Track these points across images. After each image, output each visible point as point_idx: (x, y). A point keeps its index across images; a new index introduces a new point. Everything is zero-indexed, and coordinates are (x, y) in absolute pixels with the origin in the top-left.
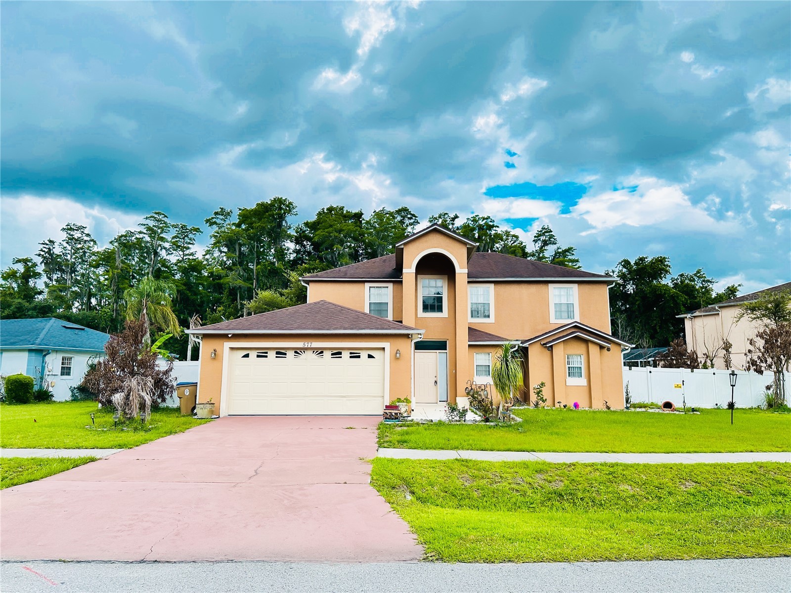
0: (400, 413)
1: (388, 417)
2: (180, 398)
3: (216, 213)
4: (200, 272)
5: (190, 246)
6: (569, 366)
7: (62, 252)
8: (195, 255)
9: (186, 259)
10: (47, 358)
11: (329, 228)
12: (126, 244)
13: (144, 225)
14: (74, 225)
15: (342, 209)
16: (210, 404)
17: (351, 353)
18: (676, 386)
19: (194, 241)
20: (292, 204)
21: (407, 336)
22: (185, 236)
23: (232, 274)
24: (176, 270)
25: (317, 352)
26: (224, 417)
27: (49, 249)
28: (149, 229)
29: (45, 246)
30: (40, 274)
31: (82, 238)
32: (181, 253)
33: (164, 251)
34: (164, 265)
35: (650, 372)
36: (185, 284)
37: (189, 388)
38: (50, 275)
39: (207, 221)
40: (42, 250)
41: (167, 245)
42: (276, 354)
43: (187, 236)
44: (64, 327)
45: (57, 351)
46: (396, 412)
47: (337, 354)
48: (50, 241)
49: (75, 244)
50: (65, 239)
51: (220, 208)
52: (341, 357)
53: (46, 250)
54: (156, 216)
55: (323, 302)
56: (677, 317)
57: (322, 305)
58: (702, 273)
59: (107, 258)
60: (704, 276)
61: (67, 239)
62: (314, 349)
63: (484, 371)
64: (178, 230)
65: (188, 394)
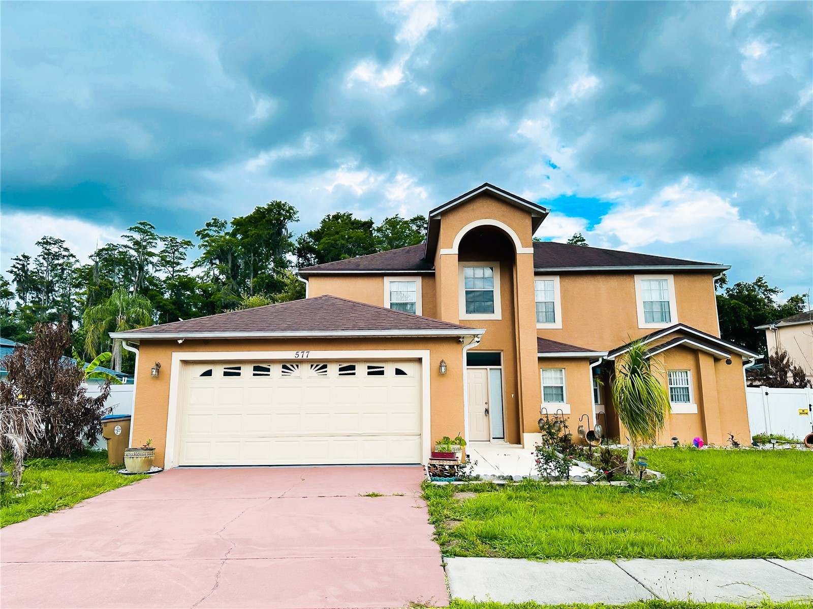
0: (457, 466)
1: (438, 473)
2: (107, 439)
3: (208, 225)
4: (193, 291)
5: (181, 261)
6: (671, 386)
7: (36, 268)
8: (186, 271)
9: (176, 276)
11: (334, 235)
12: (109, 259)
13: (128, 237)
14: (50, 238)
15: (349, 216)
16: (147, 449)
17: (369, 368)
18: (802, 412)
19: (185, 256)
20: (292, 209)
21: (457, 340)
22: (175, 250)
23: (224, 289)
24: (164, 288)
25: (317, 366)
26: (172, 470)
27: (23, 265)
28: (137, 243)
29: (18, 261)
30: (12, 294)
31: (60, 253)
32: (171, 269)
33: (150, 266)
34: (151, 283)
35: (767, 394)
36: (174, 303)
37: (122, 423)
38: (24, 294)
39: (198, 233)
40: (14, 267)
41: (155, 259)
42: (254, 370)
43: (177, 250)
46: (452, 463)
47: (348, 369)
48: (24, 256)
49: (53, 259)
50: (41, 254)
51: (213, 219)
52: (354, 374)
53: (20, 267)
54: (141, 227)
55: (326, 298)
56: (756, 328)
57: (325, 301)
58: (763, 282)
59: (87, 275)
60: (765, 285)
61: (42, 254)
62: (312, 362)
63: (555, 394)
64: (167, 243)
65: (119, 433)
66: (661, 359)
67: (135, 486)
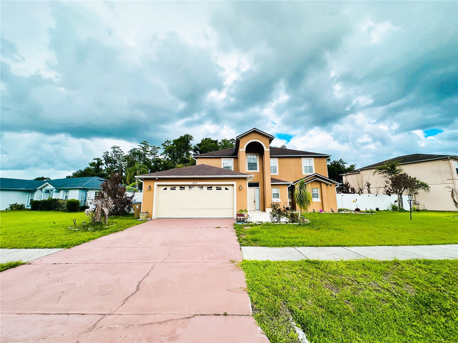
0: (245, 218)
1: (239, 221)
2: (134, 210)
3: (165, 142)
4: (160, 163)
5: (157, 153)
6: (313, 193)
7: (111, 156)
8: (159, 157)
9: (155, 158)
10: (88, 193)
11: (205, 145)
12: (134, 153)
13: (140, 146)
14: (115, 146)
15: (210, 139)
16: (147, 213)
17: (217, 187)
18: (354, 201)
20: (192, 137)
21: (245, 178)
23: (170, 162)
24: (152, 162)
25: (200, 187)
26: (155, 219)
28: (143, 148)
30: (103, 164)
31: (118, 151)
32: (154, 156)
33: (147, 155)
34: (148, 160)
35: (343, 196)
36: (155, 167)
37: (139, 205)
38: (107, 164)
39: (162, 144)
40: (104, 155)
41: (148, 153)
42: (180, 188)
43: (156, 150)
44: (99, 180)
45: (93, 189)
46: (243, 218)
47: (210, 188)
48: (107, 152)
49: (116, 153)
50: (112, 151)
51: (167, 140)
52: (212, 189)
53: (106, 155)
54: (144, 142)
55: (203, 165)
56: (339, 175)
58: (342, 160)
59: (127, 158)
62: (198, 186)
63: (276, 196)
64: (152, 148)
65: (138, 208)
66: (310, 184)
67: (143, 224)
